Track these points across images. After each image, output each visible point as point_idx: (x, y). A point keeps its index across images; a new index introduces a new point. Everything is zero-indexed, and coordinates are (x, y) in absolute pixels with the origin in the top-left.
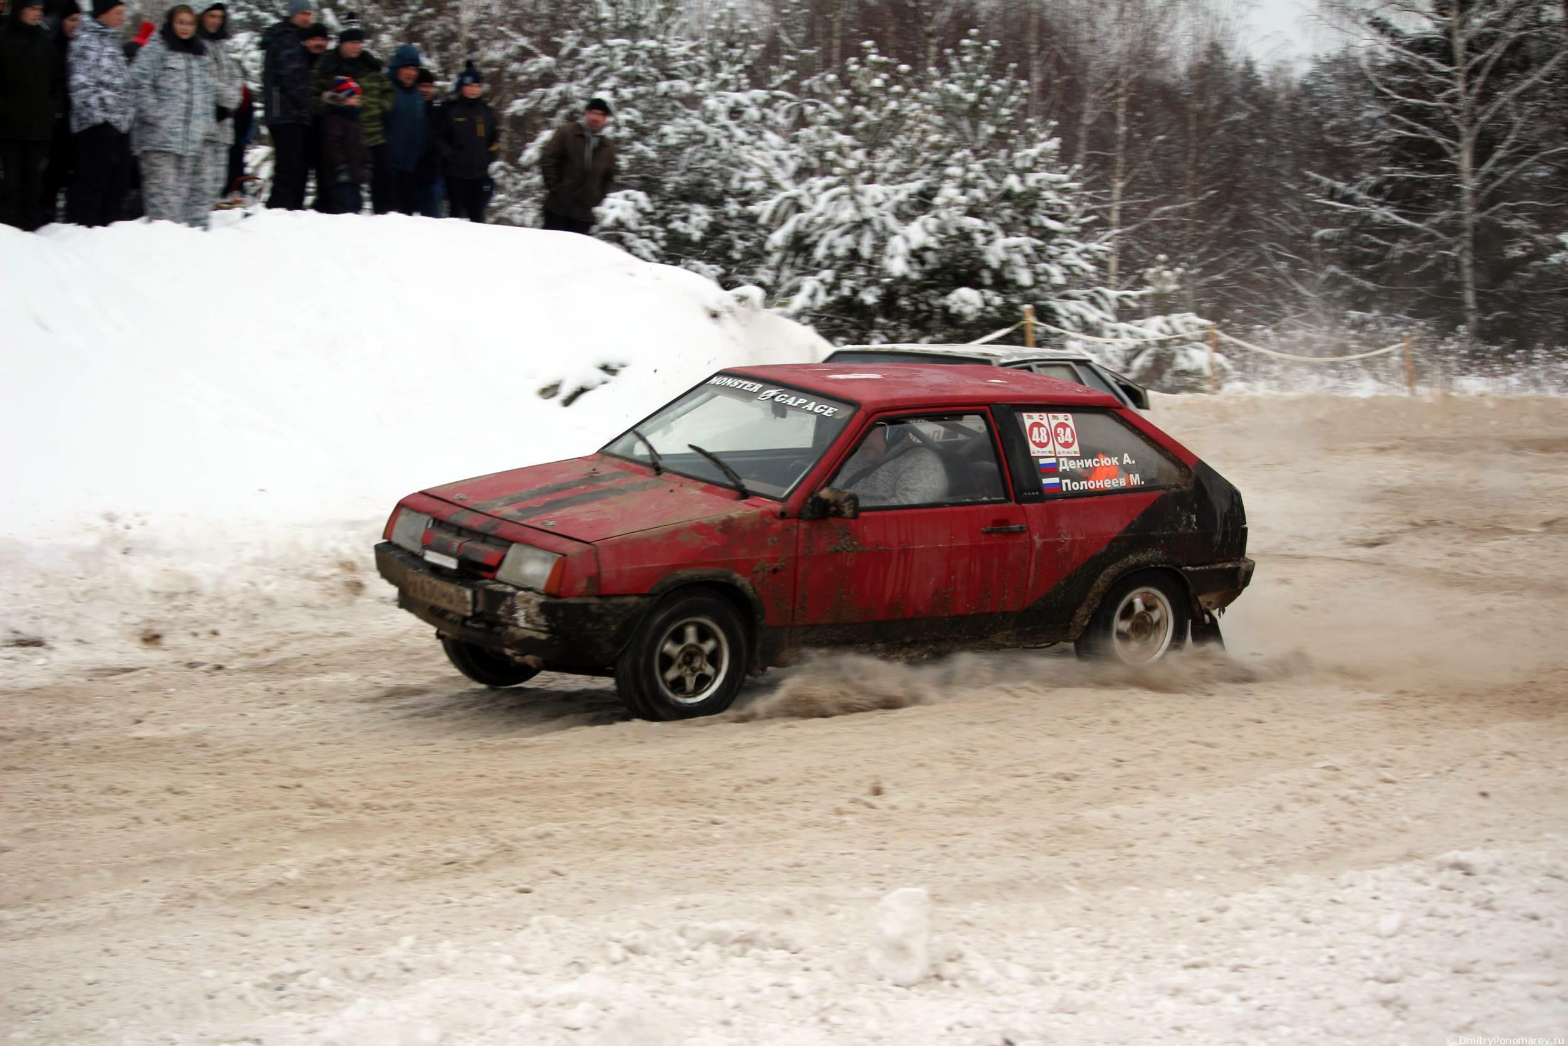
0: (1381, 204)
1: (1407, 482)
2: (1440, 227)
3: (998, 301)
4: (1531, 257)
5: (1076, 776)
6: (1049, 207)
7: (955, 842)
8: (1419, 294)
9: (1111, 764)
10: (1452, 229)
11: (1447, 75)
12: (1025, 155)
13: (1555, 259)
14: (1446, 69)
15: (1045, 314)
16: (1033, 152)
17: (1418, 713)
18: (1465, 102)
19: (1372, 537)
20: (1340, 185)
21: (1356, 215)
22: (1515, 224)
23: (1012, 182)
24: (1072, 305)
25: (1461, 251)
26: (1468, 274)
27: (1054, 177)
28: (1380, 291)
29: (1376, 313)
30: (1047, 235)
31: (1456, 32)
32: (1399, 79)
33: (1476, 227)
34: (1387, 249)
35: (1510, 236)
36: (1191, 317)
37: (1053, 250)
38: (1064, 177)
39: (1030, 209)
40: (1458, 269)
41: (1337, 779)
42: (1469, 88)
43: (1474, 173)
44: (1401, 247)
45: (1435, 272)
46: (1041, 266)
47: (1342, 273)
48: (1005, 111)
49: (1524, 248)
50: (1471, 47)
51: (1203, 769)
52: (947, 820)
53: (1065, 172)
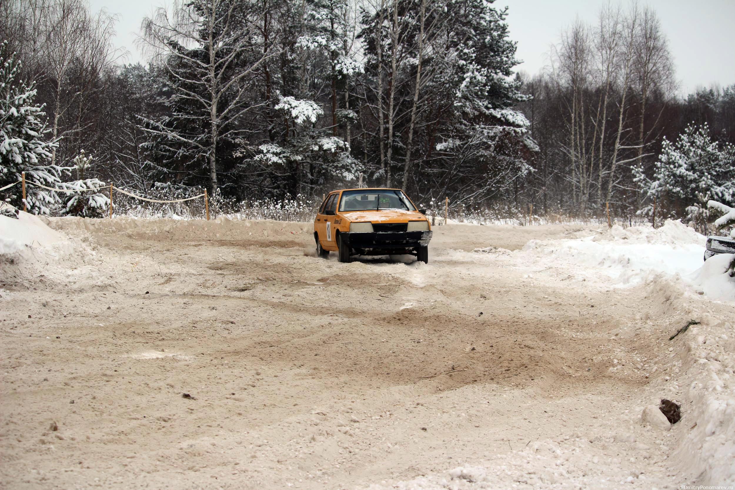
0: (172, 131)
1: (234, 260)
2: (200, 142)
3: (5, 170)
4: (244, 157)
5: (169, 419)
6: (30, 124)
7: (130, 462)
8: (189, 174)
9: (187, 412)
10: (207, 143)
11: (206, 69)
12: (19, 98)
13: (257, 158)
14: (205, 65)
15: (29, 177)
16: (24, 96)
17: (336, 380)
18: (213, 82)
19: (242, 286)
20: (152, 122)
21: (159, 136)
22: (237, 141)
23: (13, 110)
24: (41, 173)
25: (210, 154)
26: (214, 165)
27: (34, 109)
28: (170, 173)
29: (169, 183)
30: (29, 137)
31: (211, 48)
32: (182, 70)
33: (218, 143)
34: (176, 152)
35: (236, 146)
36: (96, 180)
37: (32, 146)
38: (39, 109)
39: (21, 125)
40: (209, 163)
41: (325, 420)
42: (216, 75)
43: (217, 117)
44: (181, 152)
45: (198, 164)
46: (25, 153)
47: (152, 164)
48: (11, 76)
49: (241, 153)
50: (217, 55)
51: (240, 414)
52: (106, 447)
53: (39, 107)
